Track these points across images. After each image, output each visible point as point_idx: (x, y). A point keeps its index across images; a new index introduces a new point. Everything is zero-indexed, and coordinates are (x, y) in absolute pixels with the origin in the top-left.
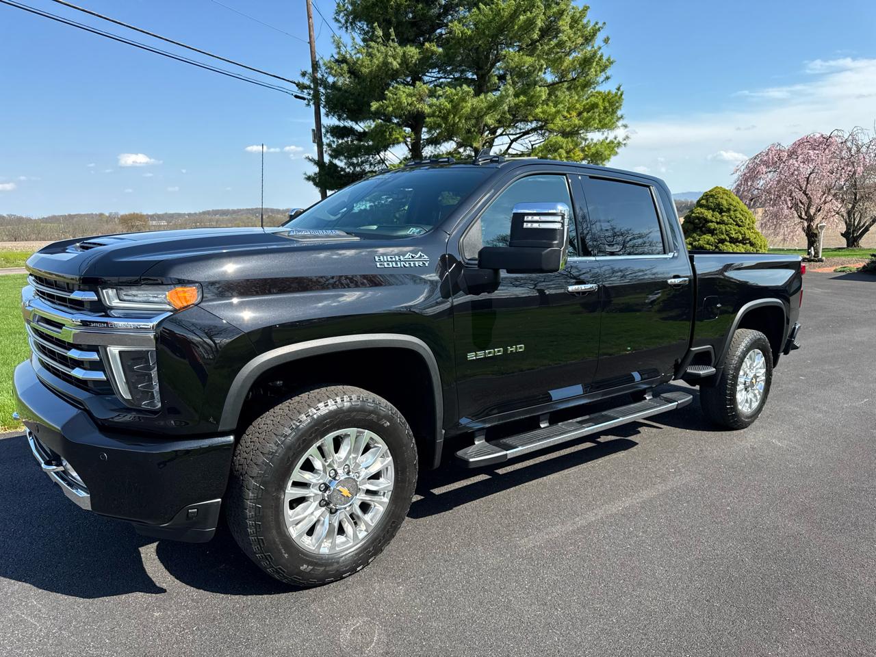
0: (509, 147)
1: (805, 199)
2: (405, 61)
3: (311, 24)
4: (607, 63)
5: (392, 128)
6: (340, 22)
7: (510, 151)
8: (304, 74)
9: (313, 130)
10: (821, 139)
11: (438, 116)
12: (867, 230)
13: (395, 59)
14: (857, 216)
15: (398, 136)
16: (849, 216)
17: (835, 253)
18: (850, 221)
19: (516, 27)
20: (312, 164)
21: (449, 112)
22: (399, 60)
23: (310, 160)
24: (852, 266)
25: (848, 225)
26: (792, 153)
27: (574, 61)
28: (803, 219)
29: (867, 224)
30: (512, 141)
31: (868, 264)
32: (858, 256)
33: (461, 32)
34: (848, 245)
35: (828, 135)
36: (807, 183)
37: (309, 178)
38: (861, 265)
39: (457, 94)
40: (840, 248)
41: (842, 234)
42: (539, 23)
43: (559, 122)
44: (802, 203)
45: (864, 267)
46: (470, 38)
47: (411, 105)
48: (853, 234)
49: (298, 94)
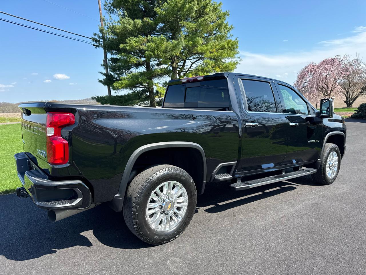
0: (191, 66)
1: (325, 87)
2: (135, 26)
3: (101, 13)
4: (230, 28)
5: (130, 57)
6: (106, 10)
7: (192, 68)
8: (95, 35)
9: (103, 60)
10: (331, 60)
11: (150, 51)
12: (355, 100)
13: (129, 25)
14: (351, 93)
15: (134, 60)
16: (347, 94)
17: (341, 110)
18: (348, 96)
19: (185, 10)
20: (102, 75)
21: (154, 49)
22: (132, 25)
23: (101, 73)
24: (347, 115)
25: (347, 98)
26: (319, 67)
27: (213, 25)
28: (325, 95)
29: (355, 97)
30: (193, 63)
31: (353, 114)
32: (350, 111)
33: (160, 13)
34: (347, 106)
35: (334, 58)
36: (326, 80)
37: (101, 81)
38: (350, 115)
39: (158, 40)
40: (344, 108)
41: (345, 102)
42: (195, 8)
43: (208, 54)
44: (324, 88)
45: (352, 116)
46: (165, 16)
47: (137, 46)
48: (349, 102)
49: (94, 44)
